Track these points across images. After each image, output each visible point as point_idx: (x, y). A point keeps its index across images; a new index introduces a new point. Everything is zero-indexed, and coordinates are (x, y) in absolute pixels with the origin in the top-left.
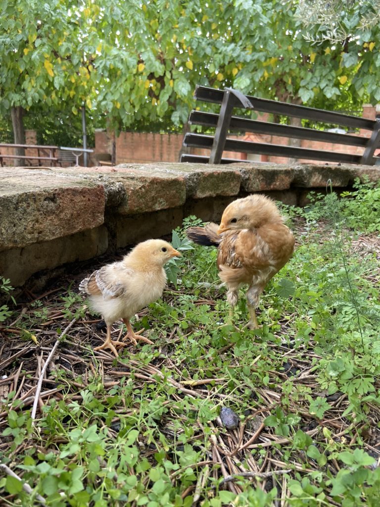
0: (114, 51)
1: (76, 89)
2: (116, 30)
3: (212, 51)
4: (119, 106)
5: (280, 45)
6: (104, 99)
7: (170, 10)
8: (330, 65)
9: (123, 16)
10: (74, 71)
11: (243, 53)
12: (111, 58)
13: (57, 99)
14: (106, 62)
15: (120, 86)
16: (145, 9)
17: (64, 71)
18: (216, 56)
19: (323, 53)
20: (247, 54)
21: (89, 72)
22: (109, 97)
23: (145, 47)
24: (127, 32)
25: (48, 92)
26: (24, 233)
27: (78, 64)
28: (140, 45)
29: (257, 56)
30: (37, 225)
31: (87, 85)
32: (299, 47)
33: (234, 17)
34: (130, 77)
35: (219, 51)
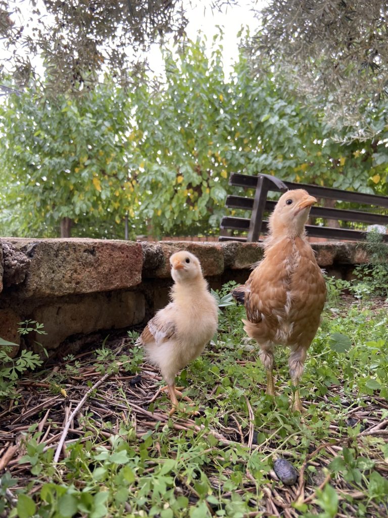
0: (155, 167)
1: (121, 201)
2: (158, 150)
3: (246, 162)
4: (159, 213)
5: (309, 152)
6: (146, 208)
7: (204, 130)
8: (362, 167)
9: (164, 138)
10: (119, 185)
11: (275, 162)
12: (153, 173)
13: (103, 211)
14: (148, 177)
15: (161, 196)
16: (183, 131)
17: (110, 186)
18: (249, 165)
19: (353, 156)
20: (278, 162)
21: (133, 186)
22: (151, 206)
23: (184, 162)
24: (167, 151)
25: (95, 205)
26: (62, 281)
27: (123, 179)
28: (178, 161)
29: (288, 163)
30: (75, 275)
31: (131, 197)
32: (329, 152)
33: (264, 132)
34: (170, 188)
35: (252, 162)
